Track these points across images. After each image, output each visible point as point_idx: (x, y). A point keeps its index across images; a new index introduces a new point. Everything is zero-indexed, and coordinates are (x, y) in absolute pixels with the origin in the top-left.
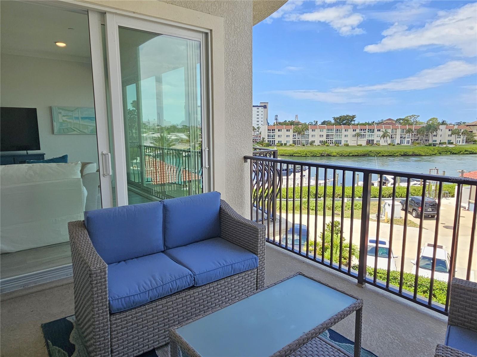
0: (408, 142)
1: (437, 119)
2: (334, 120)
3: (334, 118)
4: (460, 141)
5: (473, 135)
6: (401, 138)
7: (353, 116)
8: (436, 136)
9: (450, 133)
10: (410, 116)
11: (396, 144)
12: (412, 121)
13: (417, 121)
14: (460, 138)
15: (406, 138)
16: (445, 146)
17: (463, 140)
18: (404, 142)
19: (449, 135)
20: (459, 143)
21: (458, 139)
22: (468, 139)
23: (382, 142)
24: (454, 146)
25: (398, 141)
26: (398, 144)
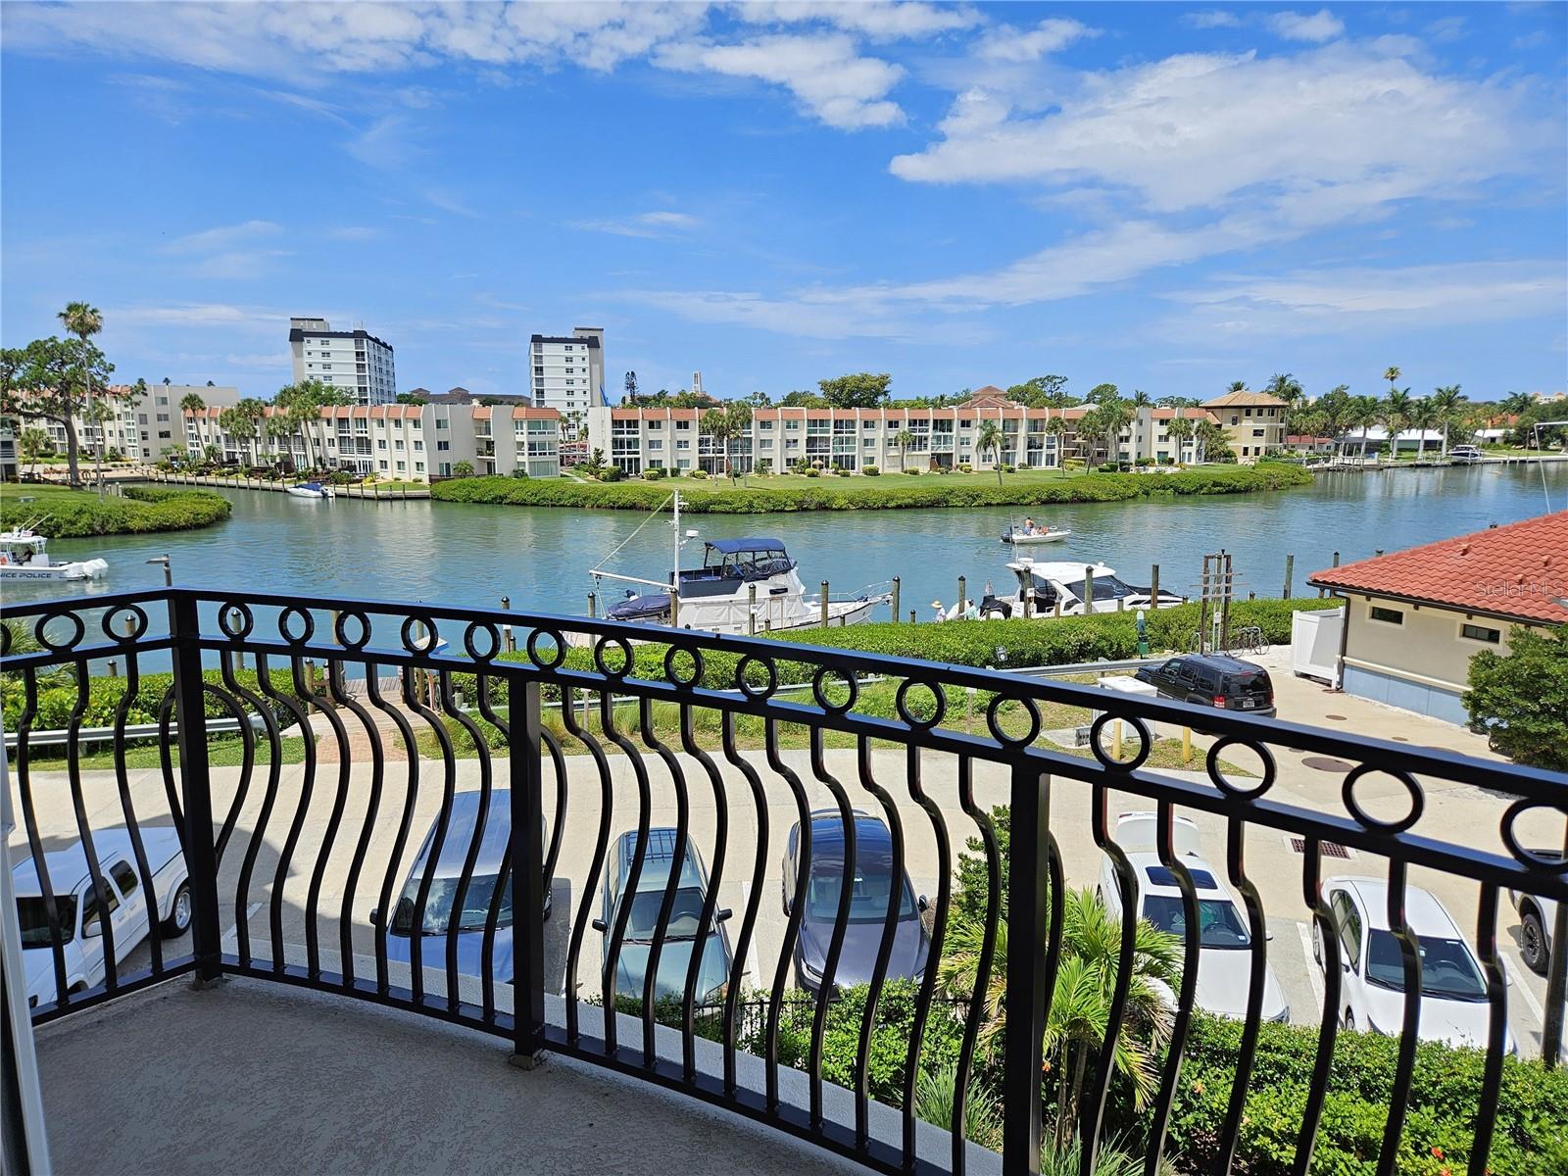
0: (1050, 460)
1: (1113, 388)
2: (823, 391)
3: (824, 386)
4: (1190, 454)
5: (1225, 436)
6: (1029, 447)
7: (883, 378)
8: (1127, 439)
9: (1164, 431)
10: (1040, 380)
11: (1016, 466)
12: (1048, 395)
13: (1060, 393)
14: (1191, 445)
15: (1045, 447)
16: (1151, 470)
17: (1198, 452)
18: (1040, 461)
19: (1160, 437)
20: (1189, 460)
21: (1186, 449)
22: (1212, 450)
23: (975, 463)
24: (1177, 470)
25: (1021, 455)
26: (1022, 466)
